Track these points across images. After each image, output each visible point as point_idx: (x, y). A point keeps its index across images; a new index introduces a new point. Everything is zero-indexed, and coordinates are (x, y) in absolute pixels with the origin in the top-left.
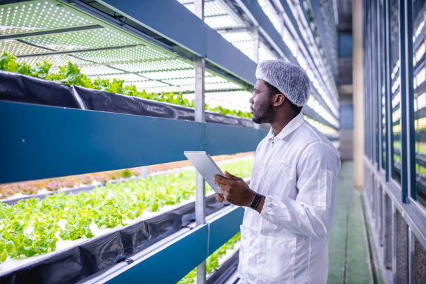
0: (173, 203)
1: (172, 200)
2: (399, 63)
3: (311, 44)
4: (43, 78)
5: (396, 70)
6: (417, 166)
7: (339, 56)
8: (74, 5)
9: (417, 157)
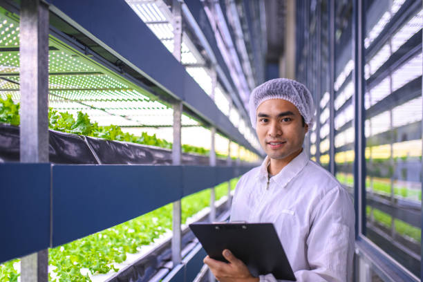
0: (147, 243)
1: (147, 241)
4: (61, 131)
8: (91, 57)
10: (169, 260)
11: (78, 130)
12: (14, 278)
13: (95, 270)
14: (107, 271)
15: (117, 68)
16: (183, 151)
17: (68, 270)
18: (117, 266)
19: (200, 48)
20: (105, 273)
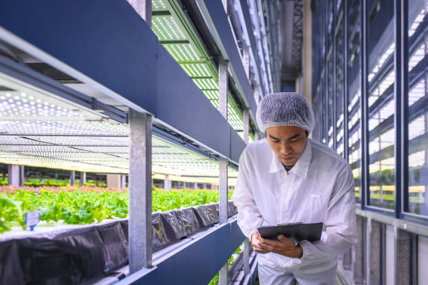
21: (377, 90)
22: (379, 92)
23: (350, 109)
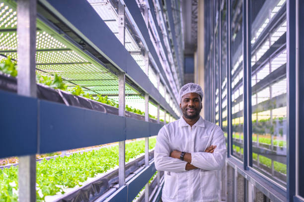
2: (226, 79)
3: (171, 82)
5: (224, 84)
6: (234, 146)
7: (185, 72)
9: (234, 141)
10: (116, 183)
11: (55, 86)
12: (11, 189)
13: (66, 185)
14: (74, 186)
15: (81, 46)
16: (126, 110)
17: (48, 185)
18: (80, 183)
19: (137, 40)
20: (72, 187)
21: (254, 57)
22: (256, 58)
23: (233, 72)
